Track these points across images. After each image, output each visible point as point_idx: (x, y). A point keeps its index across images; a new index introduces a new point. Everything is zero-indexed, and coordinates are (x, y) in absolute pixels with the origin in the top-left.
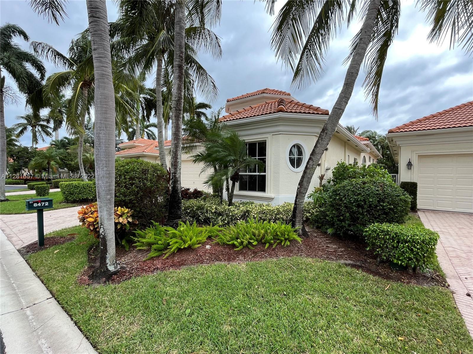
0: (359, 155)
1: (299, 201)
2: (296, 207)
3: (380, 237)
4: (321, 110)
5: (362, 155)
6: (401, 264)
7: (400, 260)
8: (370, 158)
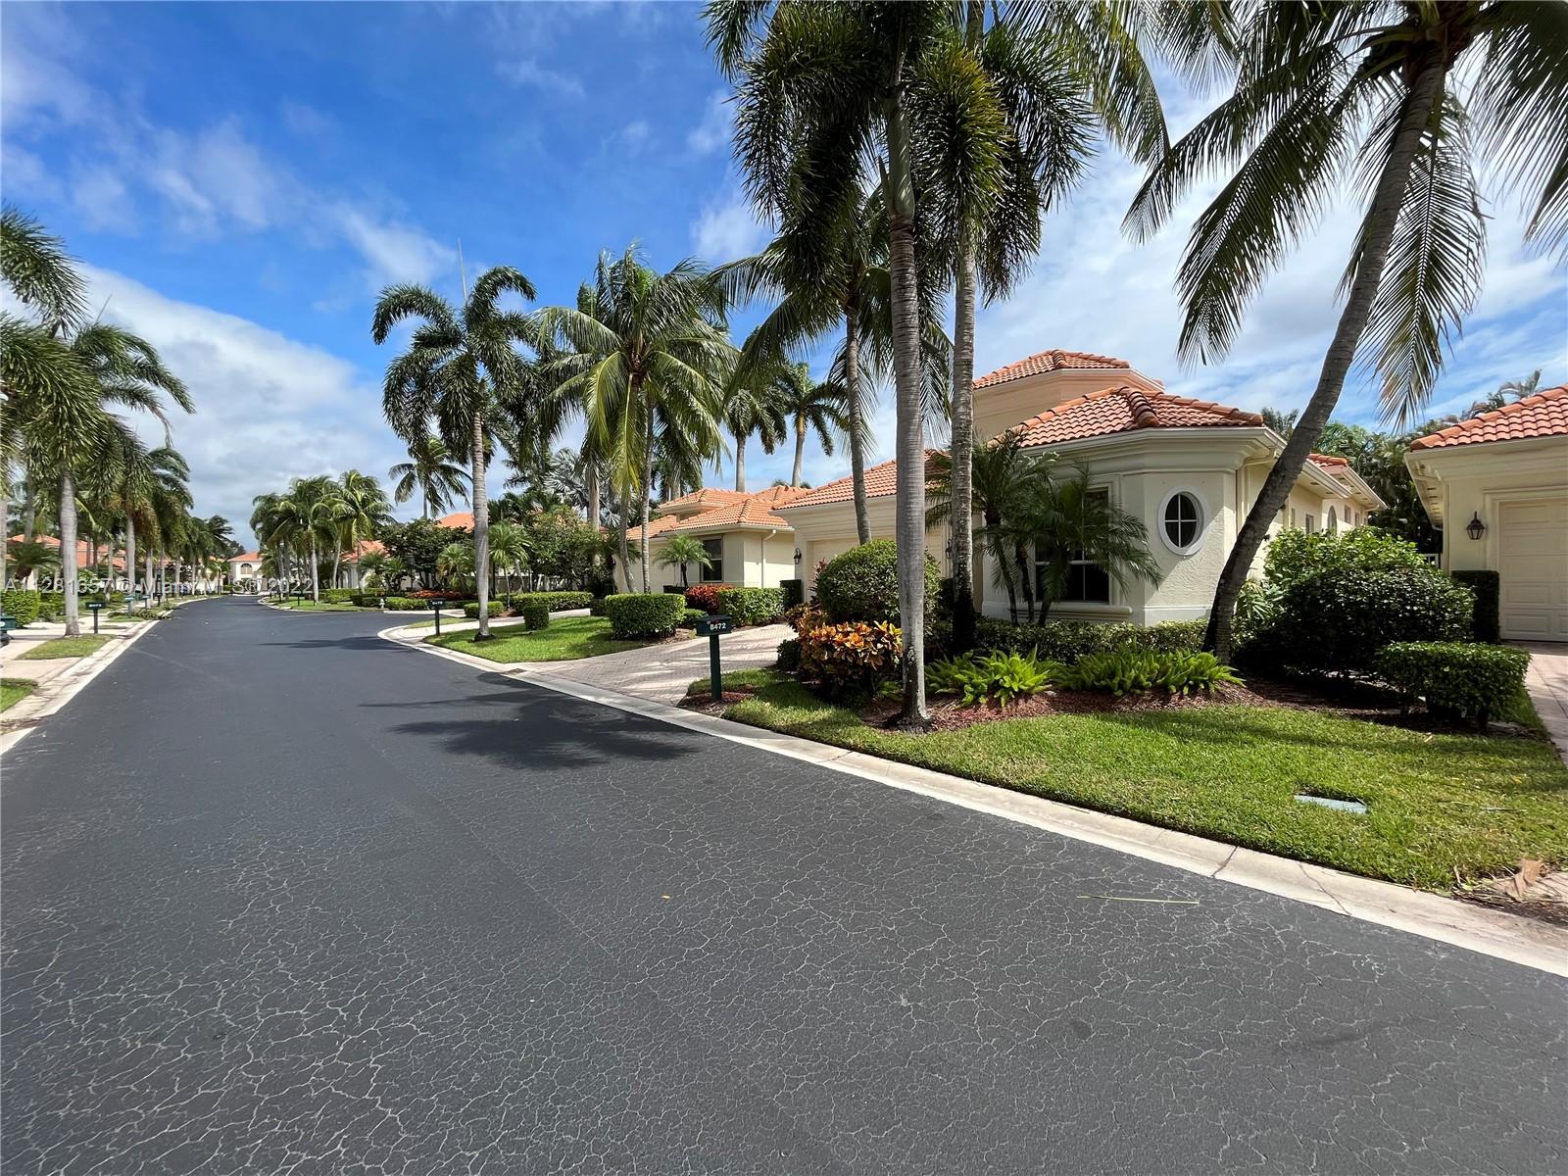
0: (1319, 507)
1: (1223, 609)
2: (1217, 621)
3: (1410, 662)
4: (1243, 416)
5: (1327, 504)
6: (1453, 706)
7: (1452, 700)
8: (1347, 511)
